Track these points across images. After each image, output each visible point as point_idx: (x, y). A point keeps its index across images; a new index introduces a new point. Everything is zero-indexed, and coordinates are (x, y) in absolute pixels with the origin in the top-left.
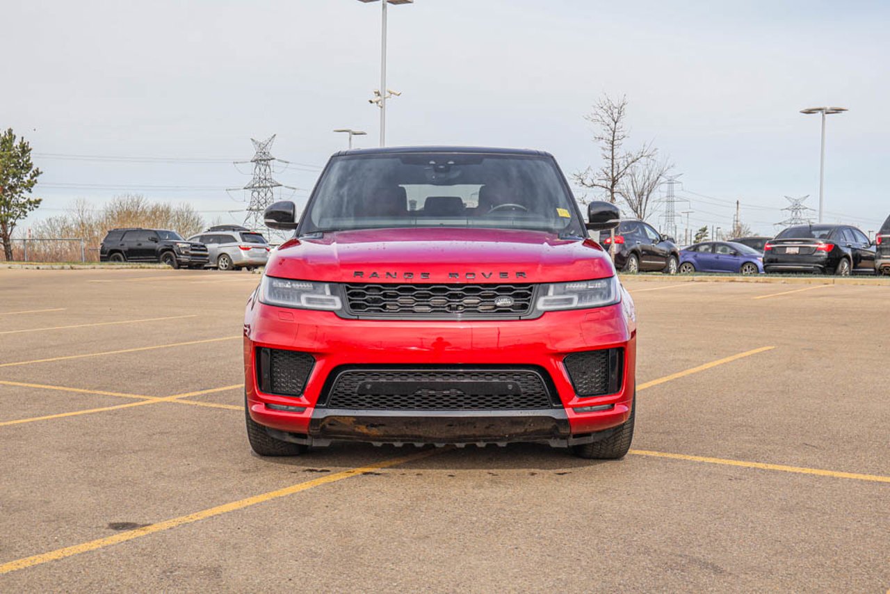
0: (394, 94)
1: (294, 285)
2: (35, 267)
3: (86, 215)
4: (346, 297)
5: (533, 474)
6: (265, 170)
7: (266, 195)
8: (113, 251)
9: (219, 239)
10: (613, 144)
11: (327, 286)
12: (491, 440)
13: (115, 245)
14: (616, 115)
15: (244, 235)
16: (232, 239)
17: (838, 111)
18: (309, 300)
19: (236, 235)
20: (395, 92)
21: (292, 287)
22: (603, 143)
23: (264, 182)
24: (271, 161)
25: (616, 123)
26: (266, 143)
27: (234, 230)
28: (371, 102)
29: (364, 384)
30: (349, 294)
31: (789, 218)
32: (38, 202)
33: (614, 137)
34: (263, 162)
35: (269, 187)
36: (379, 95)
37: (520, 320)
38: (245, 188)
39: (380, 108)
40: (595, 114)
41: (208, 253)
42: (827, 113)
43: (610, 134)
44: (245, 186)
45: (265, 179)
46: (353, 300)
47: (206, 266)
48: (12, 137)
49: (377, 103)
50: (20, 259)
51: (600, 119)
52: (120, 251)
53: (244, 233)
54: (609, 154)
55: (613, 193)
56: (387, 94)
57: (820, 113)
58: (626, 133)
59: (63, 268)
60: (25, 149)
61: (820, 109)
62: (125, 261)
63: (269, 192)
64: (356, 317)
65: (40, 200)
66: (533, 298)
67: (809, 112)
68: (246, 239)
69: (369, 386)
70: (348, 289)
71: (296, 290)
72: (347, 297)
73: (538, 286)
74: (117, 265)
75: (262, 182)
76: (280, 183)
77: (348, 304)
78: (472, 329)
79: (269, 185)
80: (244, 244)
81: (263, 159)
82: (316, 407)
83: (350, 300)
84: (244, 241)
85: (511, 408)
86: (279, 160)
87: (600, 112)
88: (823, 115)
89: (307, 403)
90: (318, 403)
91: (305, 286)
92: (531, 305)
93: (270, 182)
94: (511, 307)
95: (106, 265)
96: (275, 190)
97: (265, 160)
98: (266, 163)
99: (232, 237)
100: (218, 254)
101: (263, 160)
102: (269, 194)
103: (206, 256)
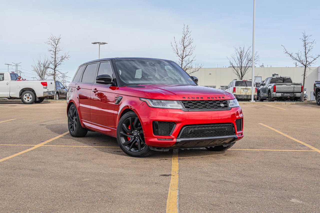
4: (183, 105)
10: (55, 53)
11: (176, 101)
14: (56, 42)
17: (104, 43)
18: (171, 106)
22: (52, 52)
25: (56, 45)
29: (191, 131)
31: (61, 80)
33: (56, 50)
40: (49, 41)
42: (101, 44)
43: (54, 49)
46: (185, 105)
51: (51, 43)
54: (54, 56)
55: (55, 71)
57: (98, 44)
58: (61, 49)
61: (99, 43)
66: (228, 104)
67: (95, 43)
69: (193, 131)
70: (183, 102)
73: (227, 100)
82: (176, 138)
85: (226, 135)
87: (51, 41)
88: (99, 45)
89: (174, 137)
90: (177, 137)
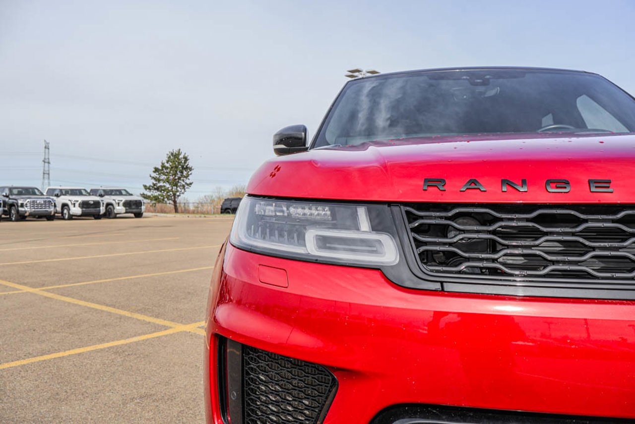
1: (292, 210)
2: (187, 216)
3: (221, 194)
4: (408, 238)
8: (226, 209)
11: (362, 211)
13: (228, 206)
18: (324, 242)
21: (289, 215)
30: (413, 230)
32: (191, 184)
46: (426, 243)
48: (179, 154)
50: (182, 212)
52: (230, 209)
59: (200, 217)
60: (186, 159)
62: (232, 213)
64: (437, 286)
65: (192, 183)
70: (411, 217)
71: (295, 220)
72: (412, 235)
74: (227, 215)
77: (413, 253)
83: (419, 243)
91: (315, 212)
95: (222, 215)
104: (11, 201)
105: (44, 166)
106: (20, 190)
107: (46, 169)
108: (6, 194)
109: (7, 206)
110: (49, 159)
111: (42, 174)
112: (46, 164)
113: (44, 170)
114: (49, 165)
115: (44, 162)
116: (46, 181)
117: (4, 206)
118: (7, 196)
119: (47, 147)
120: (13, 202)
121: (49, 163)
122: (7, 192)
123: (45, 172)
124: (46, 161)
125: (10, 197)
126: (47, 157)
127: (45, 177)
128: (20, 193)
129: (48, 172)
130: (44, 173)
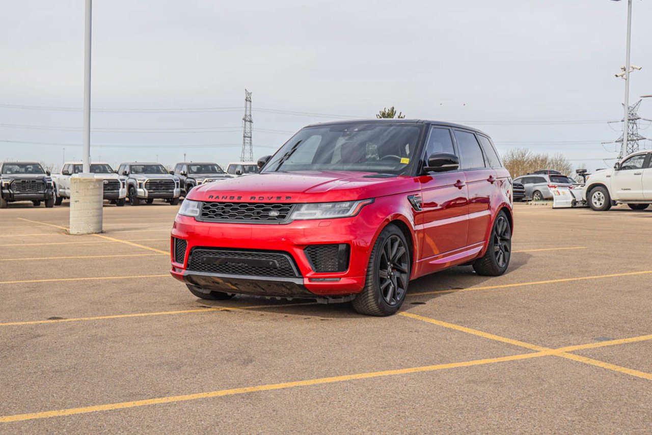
0: (636, 68)
5: (286, 316)
6: (633, 127)
7: (633, 146)
9: (535, 180)
12: (283, 296)
15: (553, 177)
16: (543, 180)
19: (546, 177)
20: (636, 67)
23: (632, 136)
24: (638, 120)
26: (633, 106)
27: (545, 174)
28: (617, 76)
29: (203, 258)
34: (631, 121)
35: (635, 140)
36: (625, 70)
37: (279, 224)
38: (616, 142)
39: (625, 80)
41: (524, 190)
44: (616, 140)
45: (633, 134)
47: (523, 199)
49: (622, 76)
53: (552, 176)
56: (631, 69)
63: (636, 144)
64: (202, 220)
66: (290, 212)
68: (554, 180)
70: (204, 205)
72: (203, 209)
73: (295, 205)
75: (630, 136)
76: (645, 137)
77: (201, 213)
78: (252, 228)
79: (635, 138)
80: (551, 184)
81: (633, 119)
82: (186, 269)
83: (203, 211)
84: (552, 181)
85: (272, 276)
86: (644, 119)
89: (183, 267)
92: (288, 216)
93: (636, 136)
94: (276, 217)
96: (640, 142)
97: (633, 120)
98: (633, 122)
99: (543, 178)
100: (533, 190)
101: (631, 120)
102: (635, 146)
103: (523, 192)
104: (189, 180)
105: (245, 127)
106: (199, 167)
107: (248, 130)
108: (184, 172)
109: (185, 187)
110: (250, 115)
111: (242, 138)
112: (248, 123)
113: (245, 132)
114: (251, 125)
115: (245, 120)
116: (247, 147)
117: (182, 187)
118: (185, 175)
119: (248, 100)
120: (191, 181)
121: (251, 121)
122: (185, 169)
123: (246, 135)
124: (248, 120)
125: (189, 175)
126: (248, 113)
127: (246, 141)
128: (199, 171)
129: (249, 135)
130: (245, 137)
